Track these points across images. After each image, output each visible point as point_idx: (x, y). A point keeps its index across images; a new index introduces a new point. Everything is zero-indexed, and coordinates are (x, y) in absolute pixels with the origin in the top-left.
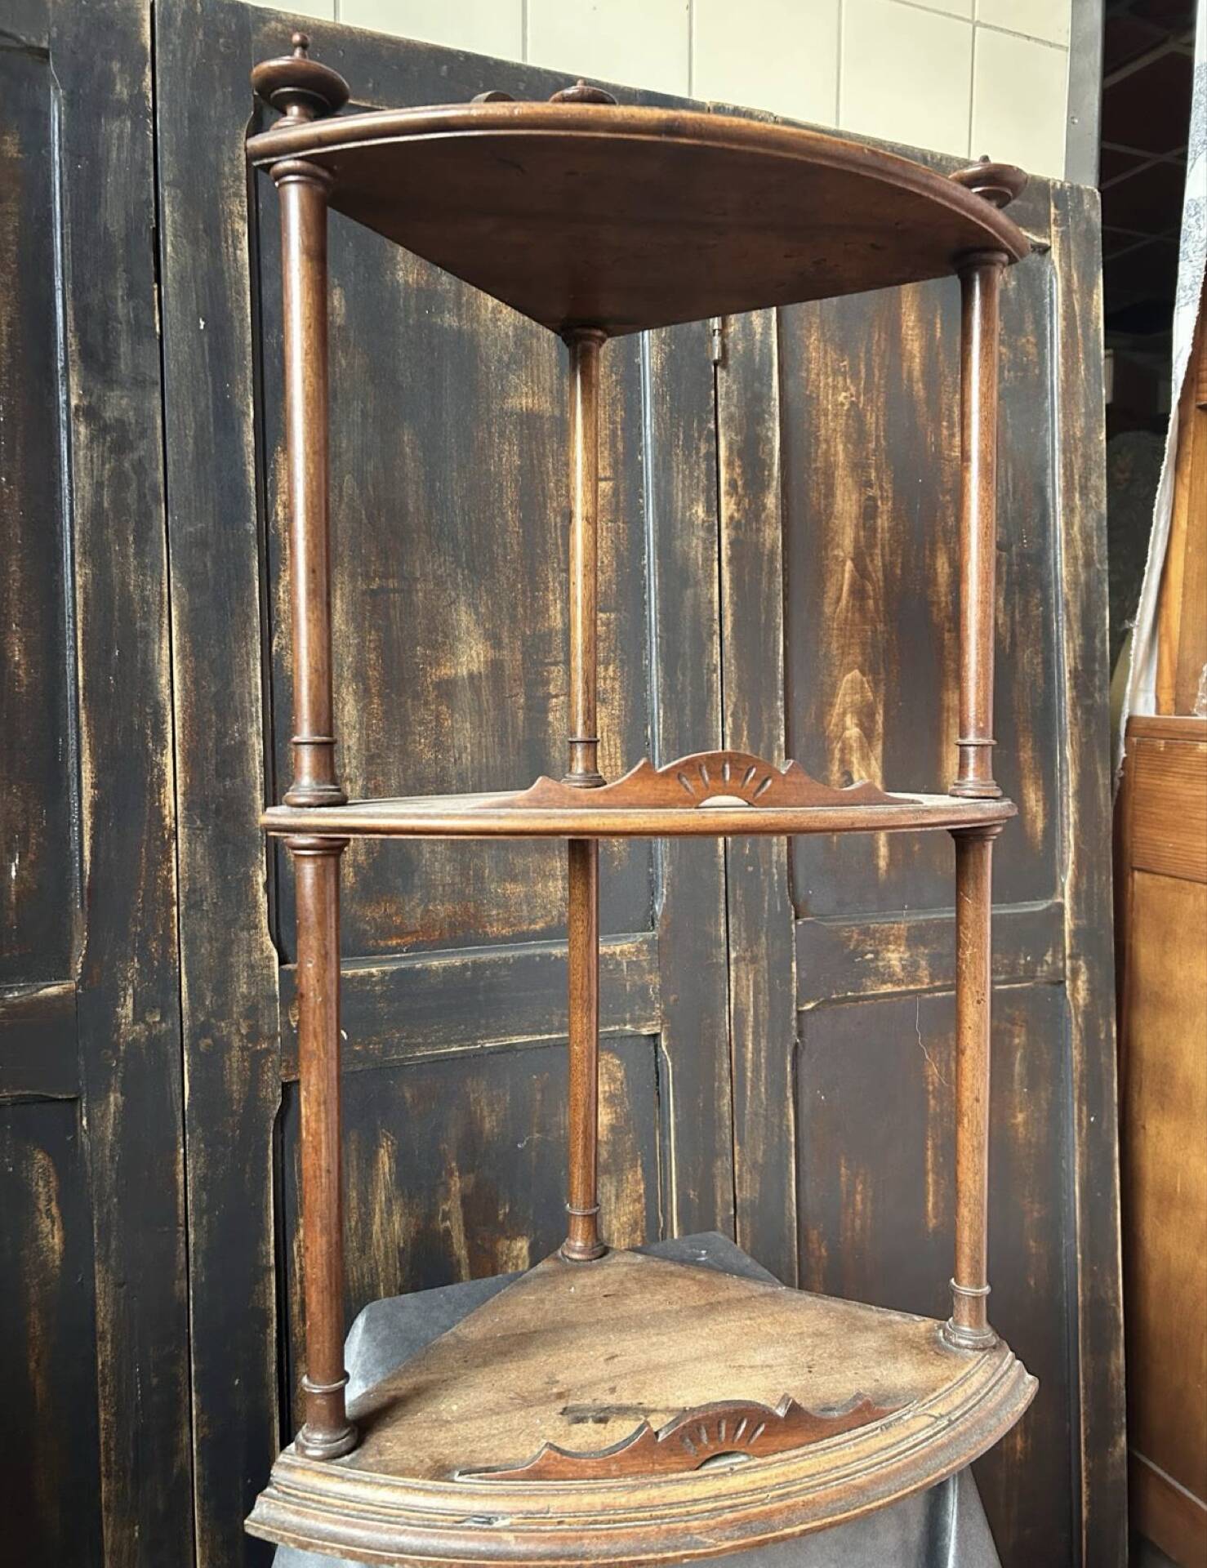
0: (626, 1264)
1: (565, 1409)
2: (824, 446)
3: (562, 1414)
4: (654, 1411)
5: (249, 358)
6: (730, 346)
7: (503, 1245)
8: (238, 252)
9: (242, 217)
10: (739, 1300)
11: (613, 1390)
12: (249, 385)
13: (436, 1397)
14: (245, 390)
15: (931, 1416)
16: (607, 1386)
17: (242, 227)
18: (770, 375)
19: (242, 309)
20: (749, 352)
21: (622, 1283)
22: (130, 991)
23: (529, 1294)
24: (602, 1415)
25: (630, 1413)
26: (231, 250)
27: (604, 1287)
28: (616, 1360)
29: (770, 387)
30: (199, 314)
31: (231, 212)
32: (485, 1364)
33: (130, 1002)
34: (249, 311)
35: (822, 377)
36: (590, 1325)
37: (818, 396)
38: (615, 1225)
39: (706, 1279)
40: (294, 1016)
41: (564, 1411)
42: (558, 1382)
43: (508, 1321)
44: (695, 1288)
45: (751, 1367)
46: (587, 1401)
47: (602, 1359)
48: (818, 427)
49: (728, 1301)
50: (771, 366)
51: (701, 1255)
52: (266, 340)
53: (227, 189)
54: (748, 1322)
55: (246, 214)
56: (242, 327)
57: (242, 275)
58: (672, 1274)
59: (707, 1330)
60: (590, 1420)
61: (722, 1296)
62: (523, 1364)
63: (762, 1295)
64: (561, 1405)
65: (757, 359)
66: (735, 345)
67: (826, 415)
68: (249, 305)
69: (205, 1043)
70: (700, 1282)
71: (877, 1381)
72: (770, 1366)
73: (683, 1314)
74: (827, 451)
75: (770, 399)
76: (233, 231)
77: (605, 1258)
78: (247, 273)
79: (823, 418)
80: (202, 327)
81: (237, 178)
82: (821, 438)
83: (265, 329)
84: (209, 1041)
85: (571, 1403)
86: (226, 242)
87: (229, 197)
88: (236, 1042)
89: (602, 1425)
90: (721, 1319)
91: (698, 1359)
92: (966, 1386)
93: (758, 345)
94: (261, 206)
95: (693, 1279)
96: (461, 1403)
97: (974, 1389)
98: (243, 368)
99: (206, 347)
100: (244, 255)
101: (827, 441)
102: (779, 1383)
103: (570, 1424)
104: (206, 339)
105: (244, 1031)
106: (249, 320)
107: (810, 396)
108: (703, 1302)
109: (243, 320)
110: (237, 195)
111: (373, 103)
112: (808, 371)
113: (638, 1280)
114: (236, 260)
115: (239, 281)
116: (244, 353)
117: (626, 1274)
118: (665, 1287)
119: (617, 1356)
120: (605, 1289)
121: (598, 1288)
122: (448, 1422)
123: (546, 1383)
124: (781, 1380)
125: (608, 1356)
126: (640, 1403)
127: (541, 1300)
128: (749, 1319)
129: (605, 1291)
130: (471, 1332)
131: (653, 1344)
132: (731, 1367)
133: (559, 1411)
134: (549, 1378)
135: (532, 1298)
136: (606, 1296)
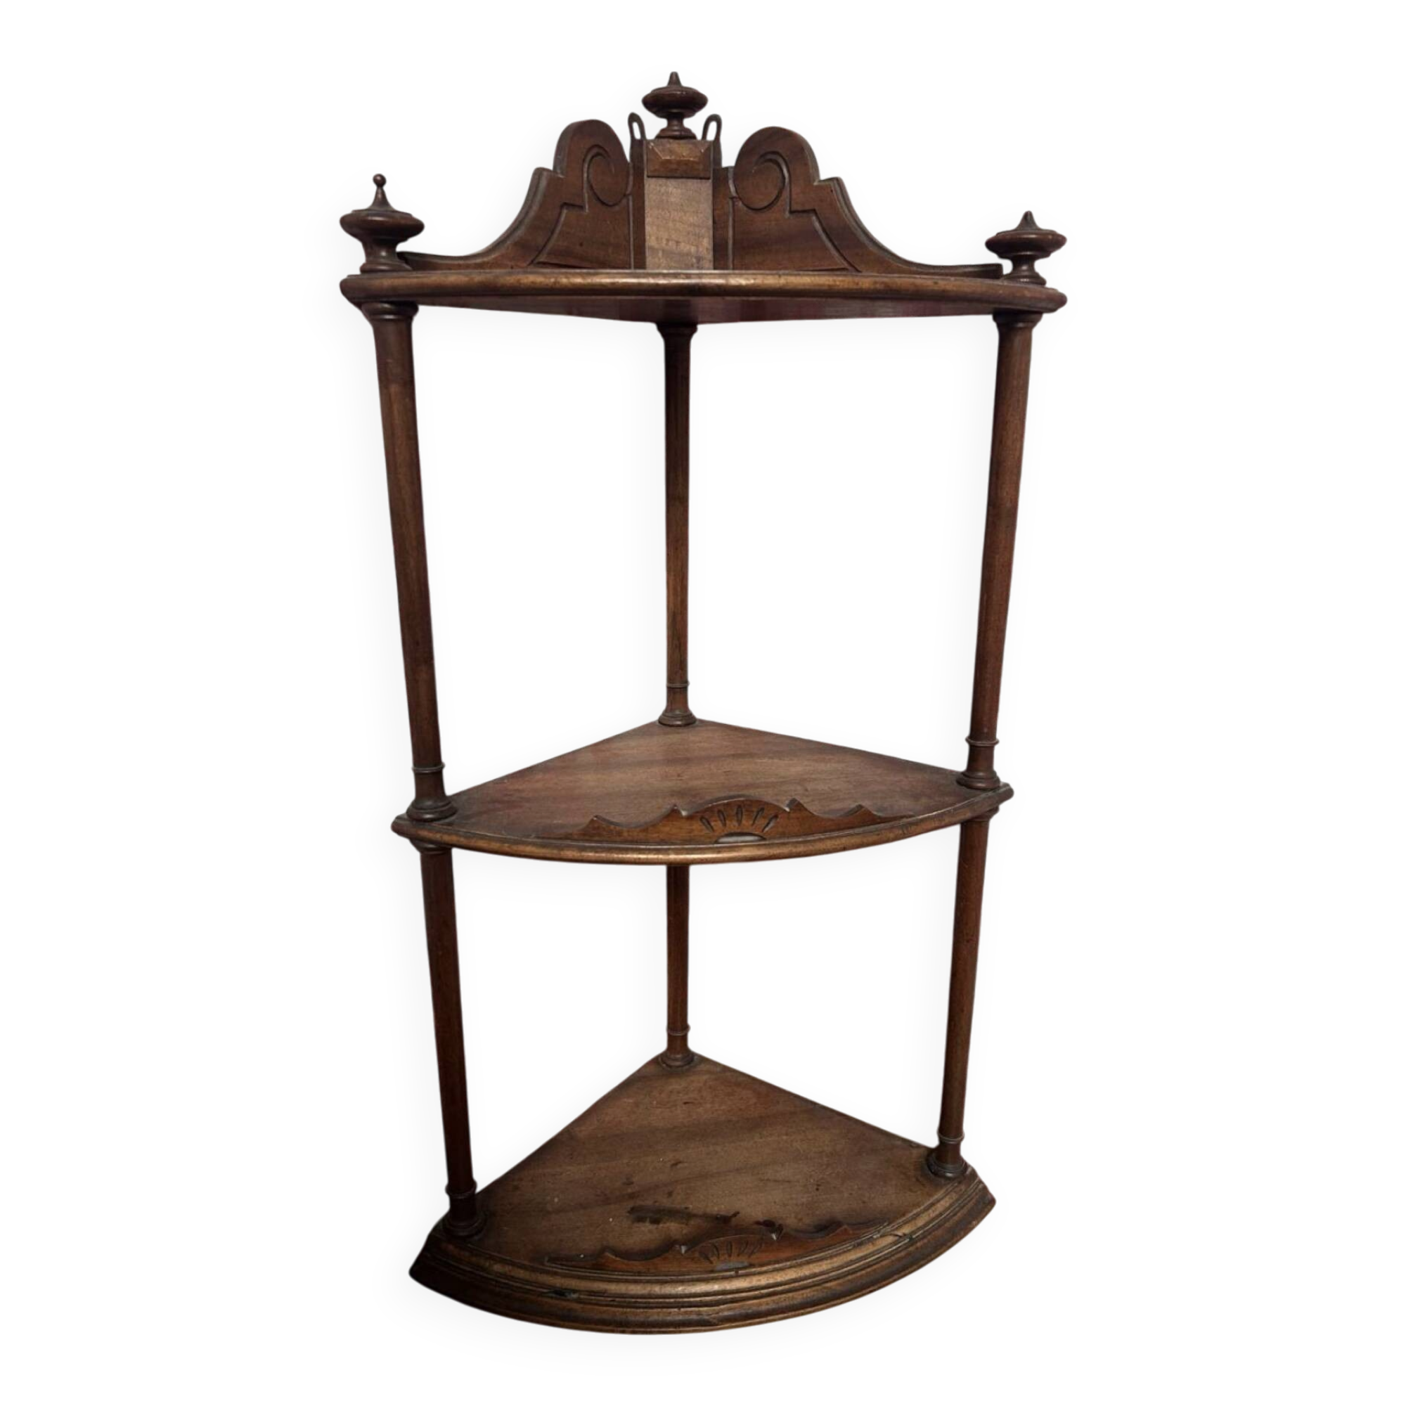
0: (708, 1072)
1: (632, 1208)
3: (629, 1212)
4: (694, 1216)
10: (784, 1115)
11: (670, 1194)
15: (897, 1235)
16: (666, 1190)
21: (700, 1091)
23: (629, 1097)
24: (657, 1216)
25: (677, 1216)
27: (687, 1094)
28: (679, 1166)
39: (765, 1091)
41: (632, 1210)
42: (632, 1183)
44: (753, 1101)
45: (775, 1181)
46: (649, 1202)
47: (668, 1165)
49: (776, 1116)
54: (785, 1137)
58: (738, 1084)
59: (752, 1142)
60: (648, 1220)
61: (773, 1109)
64: (631, 1204)
70: (760, 1093)
71: (864, 1202)
72: (789, 1182)
73: (740, 1125)
77: (693, 1064)
85: (639, 1202)
89: (655, 1226)
90: (765, 1133)
91: (738, 1170)
92: (930, 1211)
95: (756, 1089)
96: (561, 1196)
97: (937, 1212)
102: (792, 1199)
103: (633, 1222)
108: (756, 1115)
113: (713, 1089)
117: (705, 1082)
118: (731, 1098)
119: (680, 1162)
120: (686, 1097)
121: (681, 1095)
122: (549, 1212)
123: (624, 1184)
124: (794, 1196)
125: (673, 1162)
126: (686, 1208)
127: (637, 1105)
128: (787, 1134)
129: (686, 1098)
130: (580, 1131)
131: (708, 1154)
132: (762, 1180)
133: (629, 1209)
134: (627, 1179)
135: (631, 1101)
136: (685, 1103)
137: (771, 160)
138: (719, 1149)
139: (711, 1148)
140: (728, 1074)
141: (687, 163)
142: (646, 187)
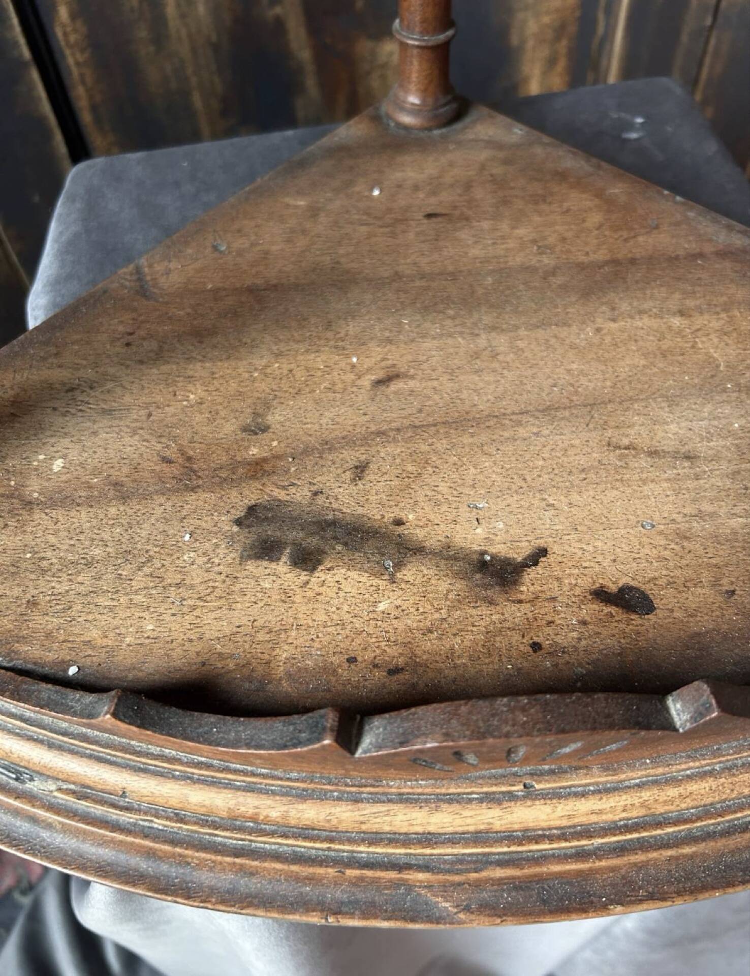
0: (491, 144)
1: (252, 510)
3: (238, 522)
4: (419, 550)
7: (364, 46)
10: (673, 260)
11: (360, 471)
13: (40, 428)
16: (351, 456)
21: (468, 187)
23: (300, 193)
24: (314, 542)
25: (370, 546)
27: (434, 193)
28: (394, 386)
32: (159, 356)
36: (377, 284)
38: (532, 27)
39: (623, 199)
41: (250, 517)
42: (265, 429)
43: (240, 253)
44: (595, 218)
45: (653, 453)
46: (300, 495)
47: (366, 381)
49: (651, 261)
51: (631, 127)
54: (676, 321)
58: (562, 176)
59: (590, 331)
60: (287, 552)
61: (645, 243)
62: (224, 368)
63: (723, 254)
64: (249, 496)
70: (609, 204)
73: (559, 280)
77: (458, 126)
89: (304, 576)
90: (624, 306)
91: (548, 410)
95: (599, 194)
96: (74, 454)
102: (700, 516)
103: (243, 559)
108: (601, 255)
113: (499, 183)
117: (483, 167)
118: (544, 207)
119: (397, 376)
120: (433, 200)
121: (421, 195)
122: (29, 504)
123: (245, 429)
124: (707, 507)
125: (381, 375)
126: (399, 522)
127: (314, 212)
128: (681, 313)
129: (432, 204)
130: (168, 272)
131: (476, 355)
132: (611, 446)
133: (240, 513)
134: (256, 414)
135: (302, 203)
136: (429, 216)
138: (501, 341)
139: (482, 342)
140: (538, 150)
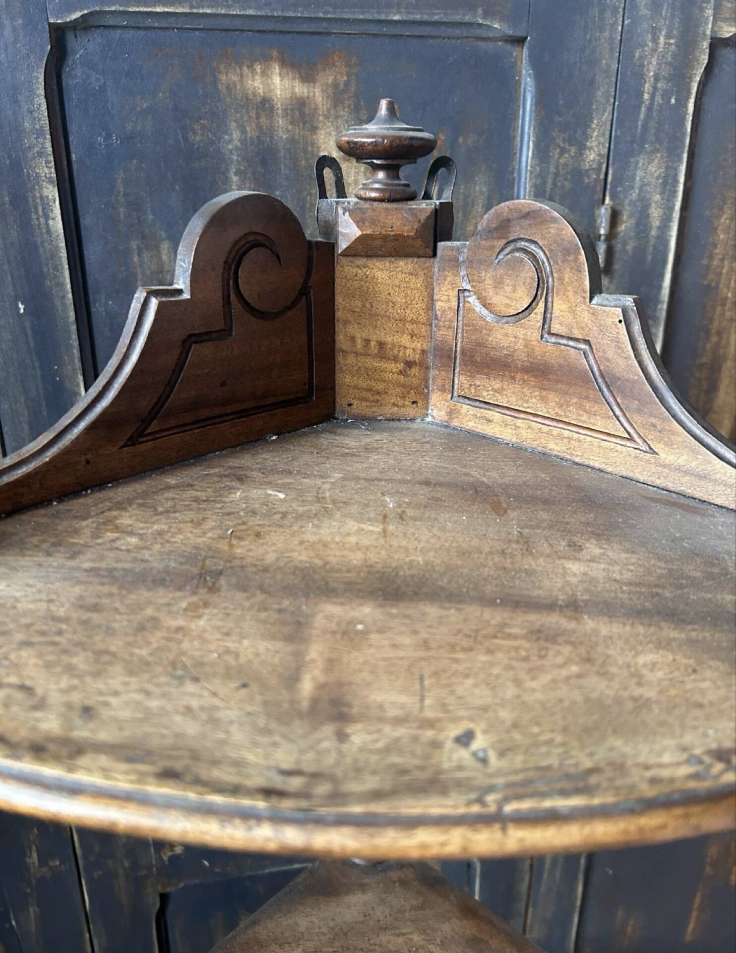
2: (714, 339)
5: (75, 337)
6: (618, 247)
8: (51, 222)
9: (50, 181)
12: (78, 364)
14: (74, 370)
17: (52, 192)
18: (662, 276)
19: (61, 285)
20: (640, 251)
22: (34, 848)
26: (42, 220)
29: (660, 288)
30: (16, 299)
31: (38, 176)
33: (35, 855)
34: (69, 286)
35: (726, 263)
37: (718, 284)
40: (165, 853)
48: (711, 320)
50: (665, 262)
52: (93, 309)
53: (30, 148)
55: (54, 175)
56: (64, 305)
57: (57, 248)
65: (649, 258)
66: (625, 244)
67: (724, 305)
68: (68, 281)
69: (96, 874)
74: (718, 344)
75: (658, 301)
76: (41, 197)
78: (63, 244)
79: (719, 309)
80: (22, 311)
81: (40, 133)
82: (713, 331)
83: (91, 298)
84: (100, 873)
86: (37, 212)
87: (34, 158)
88: (121, 872)
93: (652, 241)
94: (74, 156)
98: (69, 347)
99: (30, 332)
100: (57, 225)
101: (719, 333)
104: (28, 324)
105: (126, 864)
106: (70, 296)
107: (708, 287)
109: (64, 297)
110: (41, 154)
111: (192, 7)
112: (711, 258)
114: (49, 231)
115: (54, 255)
116: (69, 332)
137: (524, 251)
141: (397, 238)
142: (338, 269)
